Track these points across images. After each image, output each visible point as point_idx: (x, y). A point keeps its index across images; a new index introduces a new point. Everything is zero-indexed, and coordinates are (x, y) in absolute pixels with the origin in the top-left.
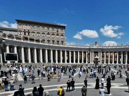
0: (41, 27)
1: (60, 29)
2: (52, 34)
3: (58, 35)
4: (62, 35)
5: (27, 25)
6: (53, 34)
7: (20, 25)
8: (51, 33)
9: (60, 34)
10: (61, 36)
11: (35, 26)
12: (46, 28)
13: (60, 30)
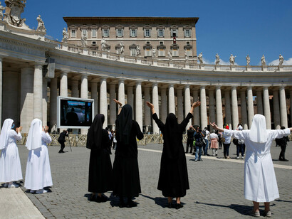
0: (126, 29)
1: (181, 29)
2: (158, 48)
3: (175, 47)
4: (188, 47)
5: (90, 29)
6: (162, 47)
7: (73, 31)
8: (154, 45)
9: (181, 45)
10: (186, 51)
11: (112, 29)
12: (140, 30)
13: (180, 32)
